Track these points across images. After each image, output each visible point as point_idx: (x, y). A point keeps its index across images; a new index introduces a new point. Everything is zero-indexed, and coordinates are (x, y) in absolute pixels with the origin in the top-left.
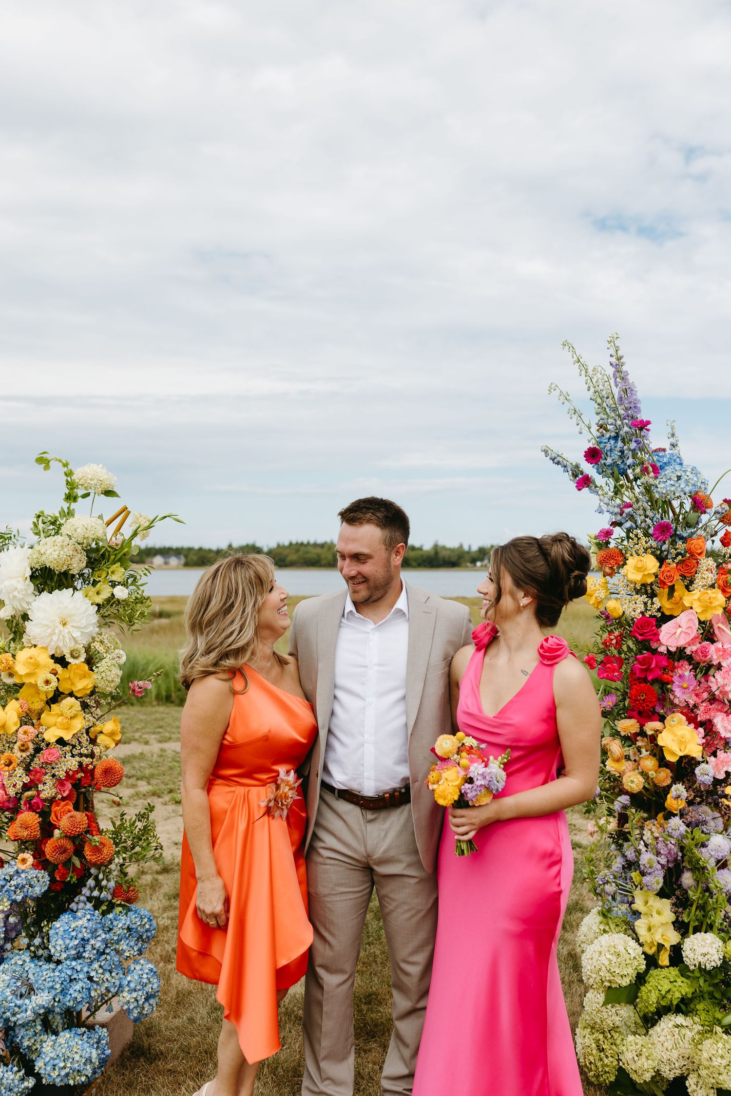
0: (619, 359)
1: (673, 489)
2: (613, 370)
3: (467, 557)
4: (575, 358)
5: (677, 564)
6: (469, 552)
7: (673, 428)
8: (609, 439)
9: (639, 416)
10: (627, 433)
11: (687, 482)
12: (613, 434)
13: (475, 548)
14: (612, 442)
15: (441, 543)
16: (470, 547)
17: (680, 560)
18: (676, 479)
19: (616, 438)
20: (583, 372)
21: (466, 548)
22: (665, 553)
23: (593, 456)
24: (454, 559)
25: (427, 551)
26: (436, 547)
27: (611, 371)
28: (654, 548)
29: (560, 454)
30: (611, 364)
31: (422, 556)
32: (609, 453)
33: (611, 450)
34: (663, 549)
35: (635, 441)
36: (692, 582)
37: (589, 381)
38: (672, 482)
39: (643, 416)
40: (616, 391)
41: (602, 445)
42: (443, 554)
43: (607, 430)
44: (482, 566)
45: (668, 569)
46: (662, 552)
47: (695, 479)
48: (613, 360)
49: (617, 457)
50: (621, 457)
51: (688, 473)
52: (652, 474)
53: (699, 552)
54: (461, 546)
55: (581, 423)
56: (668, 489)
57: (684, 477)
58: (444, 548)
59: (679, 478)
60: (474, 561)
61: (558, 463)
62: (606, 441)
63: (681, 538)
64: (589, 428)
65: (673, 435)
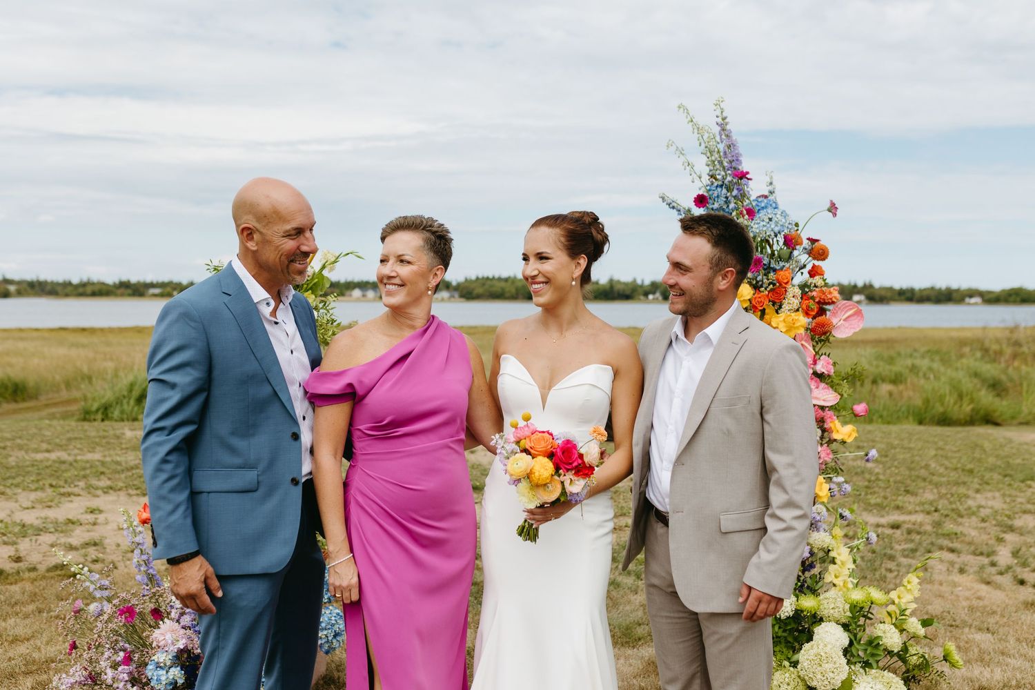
0: (724, 119)
1: (765, 229)
2: (719, 128)
3: (640, 291)
4: (689, 119)
5: (769, 292)
6: (642, 286)
7: (771, 178)
8: (717, 187)
9: (740, 168)
10: (729, 182)
11: (777, 223)
12: (720, 183)
13: (647, 282)
14: (719, 189)
15: (616, 278)
16: (643, 281)
17: (771, 289)
18: (768, 221)
19: (721, 186)
20: (696, 131)
21: (639, 282)
22: (760, 283)
23: (701, 202)
24: (628, 292)
25: (603, 285)
26: (611, 281)
27: (717, 129)
28: (750, 279)
29: (675, 200)
30: (717, 124)
31: (599, 289)
32: (716, 199)
33: (718, 197)
34: (758, 279)
35: (737, 189)
36: (780, 307)
37: (701, 138)
38: (764, 223)
39: (744, 167)
40: (721, 147)
41: (711, 193)
42: (618, 287)
43: (716, 179)
44: (654, 299)
45: (759, 295)
46: (757, 282)
47: (784, 220)
48: (719, 120)
49: (723, 202)
50: (726, 202)
51: (778, 216)
52: (746, 217)
53: (785, 281)
54: (635, 280)
55: (693, 174)
56: (761, 229)
57: (775, 219)
58: (619, 282)
59: (770, 219)
60: (646, 294)
61: (673, 208)
62: (714, 189)
63: (775, 270)
64: (700, 178)
65: (771, 184)
